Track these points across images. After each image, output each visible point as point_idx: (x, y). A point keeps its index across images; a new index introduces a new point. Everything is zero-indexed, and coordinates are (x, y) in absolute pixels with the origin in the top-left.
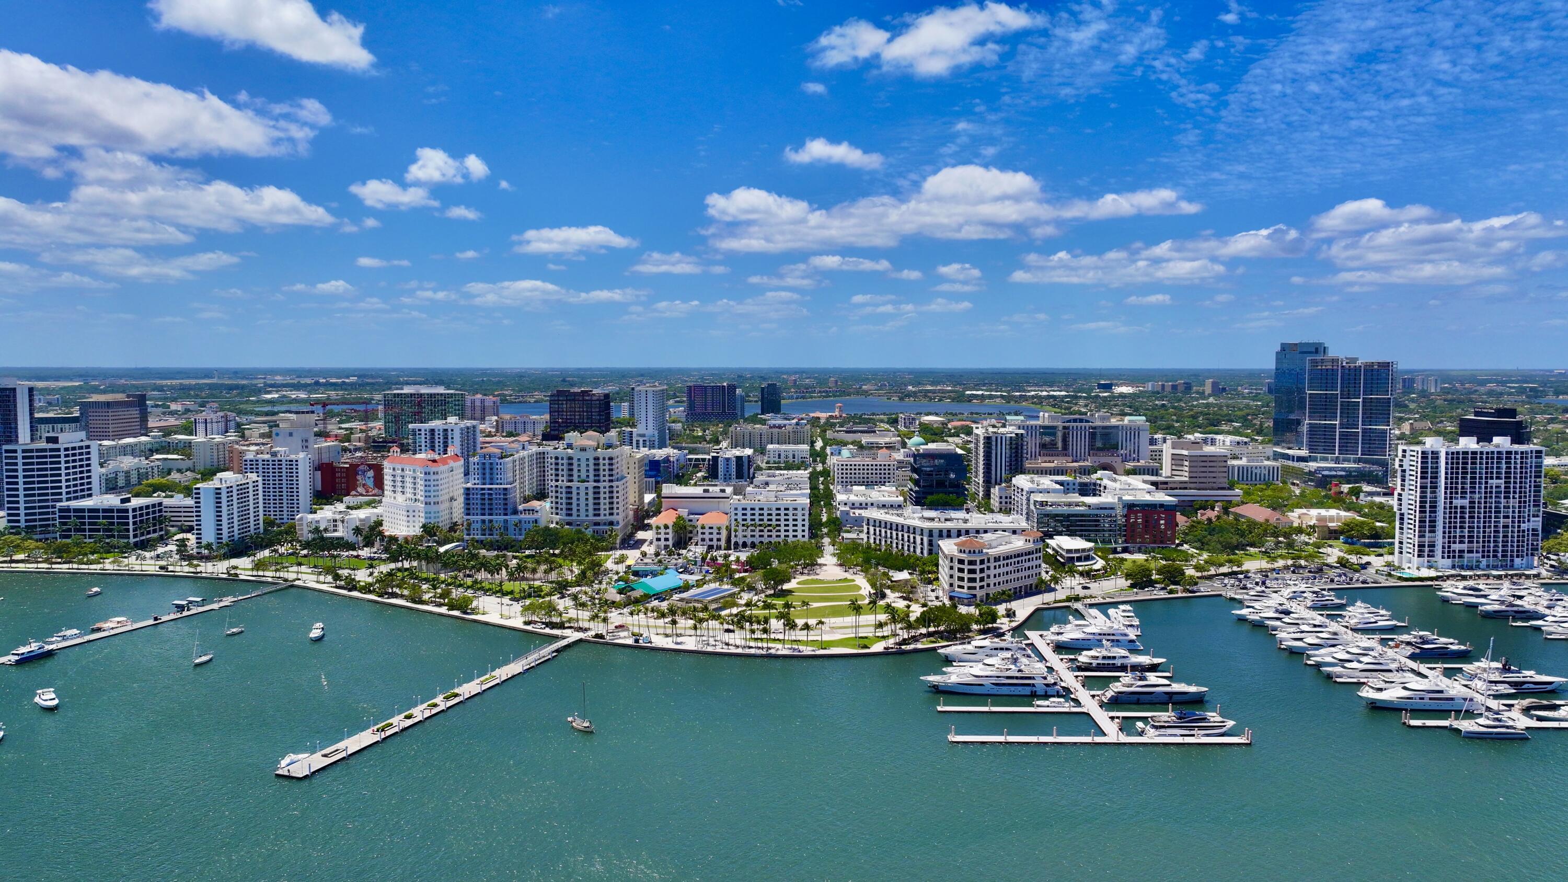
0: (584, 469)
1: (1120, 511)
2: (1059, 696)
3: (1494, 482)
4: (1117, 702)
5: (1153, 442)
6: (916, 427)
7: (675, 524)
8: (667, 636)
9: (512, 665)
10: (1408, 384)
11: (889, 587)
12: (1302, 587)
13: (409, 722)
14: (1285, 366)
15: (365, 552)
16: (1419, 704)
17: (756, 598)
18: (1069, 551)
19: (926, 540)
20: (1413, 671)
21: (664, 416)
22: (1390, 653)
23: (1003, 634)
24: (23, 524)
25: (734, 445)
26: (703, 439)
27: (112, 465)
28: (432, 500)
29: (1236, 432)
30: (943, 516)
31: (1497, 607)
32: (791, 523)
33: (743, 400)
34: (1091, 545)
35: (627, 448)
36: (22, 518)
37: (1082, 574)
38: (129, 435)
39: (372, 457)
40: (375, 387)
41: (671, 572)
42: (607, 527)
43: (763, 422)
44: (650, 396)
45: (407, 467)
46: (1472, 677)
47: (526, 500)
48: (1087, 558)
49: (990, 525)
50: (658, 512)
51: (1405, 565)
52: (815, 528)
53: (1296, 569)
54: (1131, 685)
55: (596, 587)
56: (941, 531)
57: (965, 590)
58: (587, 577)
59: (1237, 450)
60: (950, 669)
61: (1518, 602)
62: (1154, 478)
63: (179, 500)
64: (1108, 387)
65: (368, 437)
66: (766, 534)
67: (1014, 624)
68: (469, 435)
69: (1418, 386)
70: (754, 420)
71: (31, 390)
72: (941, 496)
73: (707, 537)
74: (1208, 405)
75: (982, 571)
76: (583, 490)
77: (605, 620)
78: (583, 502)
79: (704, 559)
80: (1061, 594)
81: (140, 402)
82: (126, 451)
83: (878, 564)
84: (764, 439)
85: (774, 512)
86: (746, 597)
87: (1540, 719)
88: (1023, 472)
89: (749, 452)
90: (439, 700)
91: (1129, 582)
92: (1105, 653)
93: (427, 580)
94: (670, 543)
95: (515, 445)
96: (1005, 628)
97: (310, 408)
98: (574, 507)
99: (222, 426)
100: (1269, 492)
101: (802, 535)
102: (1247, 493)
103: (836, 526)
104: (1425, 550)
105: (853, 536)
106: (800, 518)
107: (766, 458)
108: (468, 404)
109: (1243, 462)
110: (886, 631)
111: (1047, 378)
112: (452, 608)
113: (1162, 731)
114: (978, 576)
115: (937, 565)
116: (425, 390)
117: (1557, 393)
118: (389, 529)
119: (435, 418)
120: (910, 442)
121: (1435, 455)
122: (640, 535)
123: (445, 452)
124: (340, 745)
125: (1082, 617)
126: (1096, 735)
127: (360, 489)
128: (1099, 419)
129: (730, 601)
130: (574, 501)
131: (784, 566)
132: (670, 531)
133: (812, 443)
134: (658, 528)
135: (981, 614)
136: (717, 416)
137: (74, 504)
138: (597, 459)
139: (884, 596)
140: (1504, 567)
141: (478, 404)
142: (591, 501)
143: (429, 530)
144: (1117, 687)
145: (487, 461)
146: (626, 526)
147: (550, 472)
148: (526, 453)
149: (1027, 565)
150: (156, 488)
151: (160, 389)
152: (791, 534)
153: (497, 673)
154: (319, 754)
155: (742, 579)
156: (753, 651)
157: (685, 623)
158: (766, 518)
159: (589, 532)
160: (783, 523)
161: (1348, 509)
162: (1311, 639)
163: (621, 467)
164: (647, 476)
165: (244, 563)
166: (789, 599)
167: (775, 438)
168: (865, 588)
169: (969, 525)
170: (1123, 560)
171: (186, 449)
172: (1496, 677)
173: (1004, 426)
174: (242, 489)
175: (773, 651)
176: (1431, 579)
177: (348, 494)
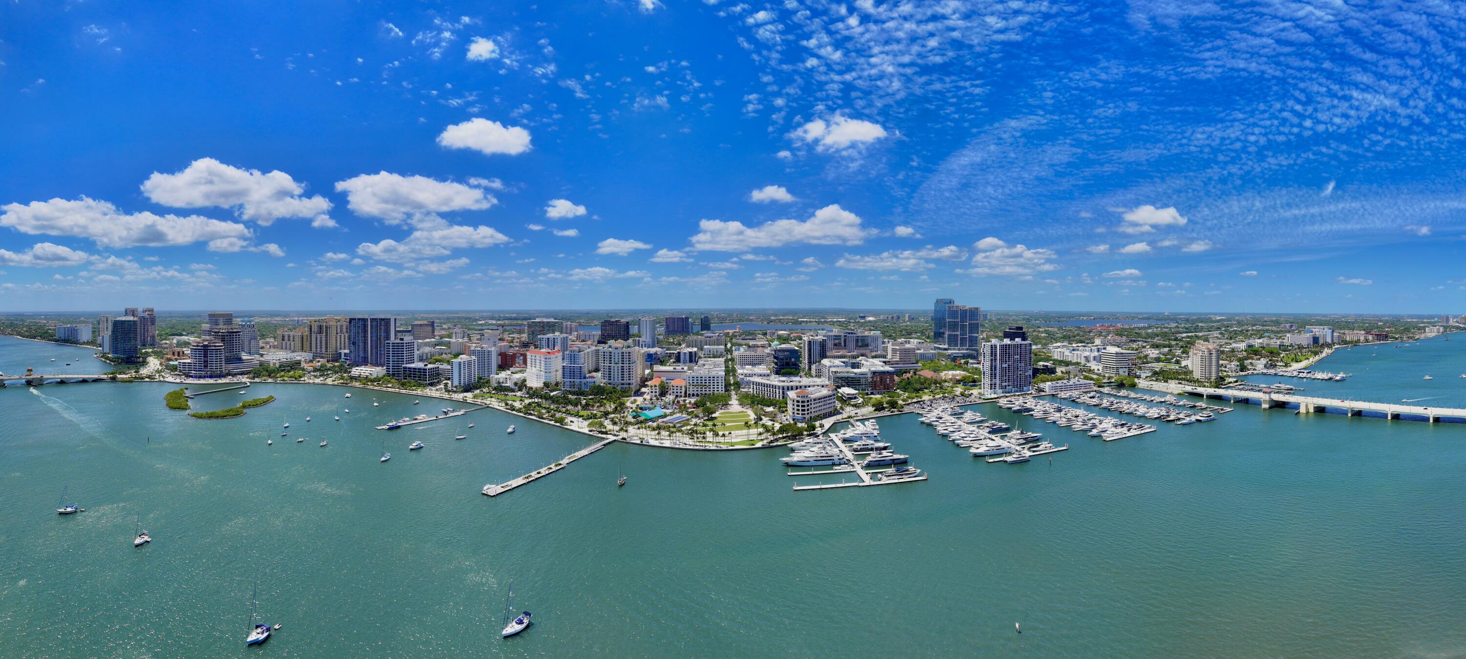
0: (617, 358)
1: (869, 375)
2: (845, 464)
3: (1016, 357)
4: (869, 466)
5: (883, 343)
6: (775, 337)
7: (660, 385)
8: (656, 439)
9: (583, 451)
10: (985, 316)
11: (764, 415)
12: (947, 406)
13: (540, 475)
14: (938, 309)
15: (519, 394)
16: (992, 452)
17: (699, 421)
18: (848, 394)
19: (781, 391)
20: (989, 438)
21: (654, 331)
22: (981, 432)
23: (818, 436)
24: (391, 373)
25: (688, 346)
26: (673, 343)
27: (421, 350)
28: (548, 371)
29: (918, 338)
30: (789, 380)
31: (1018, 408)
32: (716, 384)
33: (692, 324)
34: (857, 392)
35: (637, 348)
36: (391, 370)
37: (853, 406)
38: (429, 338)
39: (522, 350)
40: (525, 319)
41: (658, 408)
42: (627, 386)
43: (702, 335)
44: (648, 323)
45: (537, 355)
46: (1011, 438)
47: (590, 372)
48: (855, 398)
49: (811, 384)
50: (652, 379)
51: (986, 393)
52: (727, 386)
53: (944, 398)
54: (875, 457)
55: (622, 415)
56: (788, 387)
57: (800, 415)
58: (617, 410)
59: (919, 346)
60: (793, 454)
61: (1025, 405)
62: (884, 360)
63: (445, 366)
64: (863, 317)
65: (521, 341)
66: (704, 389)
67: (823, 431)
68: (564, 341)
69: (988, 317)
70: (697, 334)
71: (395, 319)
72: (789, 370)
73: (675, 391)
74: (907, 326)
75: (808, 405)
76: (616, 368)
77: (626, 431)
78: (616, 374)
79: (673, 402)
80: (845, 415)
81: (432, 324)
82: (427, 344)
83: (758, 404)
84: (703, 344)
85: (708, 379)
86: (694, 421)
87: (1034, 451)
88: (826, 357)
89: (695, 349)
90: (552, 466)
91: (874, 408)
92: (864, 443)
93: (545, 408)
94: (657, 394)
95: (585, 346)
96: (819, 433)
97: (496, 328)
98: (612, 376)
99: (462, 335)
100: (932, 364)
101: (721, 390)
102: (924, 365)
103: (738, 385)
104: (993, 386)
105: (746, 390)
106: (720, 382)
107: (703, 352)
108: (564, 326)
109: (922, 351)
110: (763, 437)
111: (837, 312)
112: (556, 422)
113: (889, 478)
114: (806, 408)
115: (786, 404)
116: (545, 320)
117: (1035, 320)
118: (529, 384)
119: (550, 333)
120: (773, 344)
121: (995, 346)
122: (643, 390)
123: (554, 349)
124: (509, 483)
125: (853, 426)
126: (860, 482)
127: (517, 365)
128: (860, 332)
129: (686, 423)
130: (612, 373)
131: (713, 405)
132: (657, 388)
133: (726, 345)
134: (651, 387)
135: (808, 427)
136: (680, 332)
137: (408, 366)
138: (623, 353)
139: (761, 419)
140: (1020, 391)
141: (569, 326)
142: (620, 373)
143: (546, 385)
144: (869, 459)
145: (573, 354)
146: (636, 385)
147: (601, 359)
148: (590, 350)
149: (829, 402)
150: (437, 361)
151: (439, 319)
152: (716, 389)
153: (576, 454)
154: (499, 486)
155: (692, 412)
156: (698, 448)
157: (664, 433)
158: (703, 382)
159: (619, 388)
160: (712, 384)
161: (964, 371)
162: (951, 429)
163: (634, 357)
164: (646, 361)
165: (469, 395)
166: (715, 422)
167: (708, 343)
168: (752, 416)
169: (801, 384)
170: (871, 398)
171: (448, 344)
172: (1019, 437)
173: (817, 336)
174: (469, 362)
175: (707, 448)
176: (995, 398)
177: (512, 367)
